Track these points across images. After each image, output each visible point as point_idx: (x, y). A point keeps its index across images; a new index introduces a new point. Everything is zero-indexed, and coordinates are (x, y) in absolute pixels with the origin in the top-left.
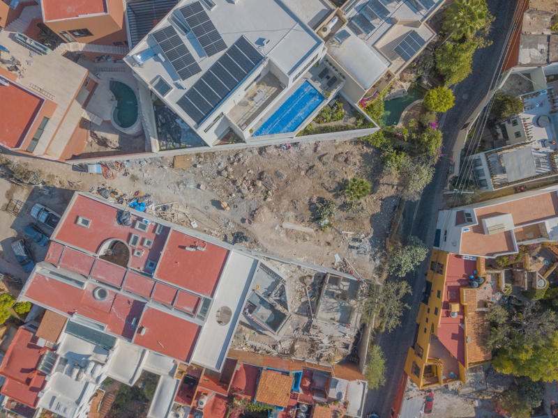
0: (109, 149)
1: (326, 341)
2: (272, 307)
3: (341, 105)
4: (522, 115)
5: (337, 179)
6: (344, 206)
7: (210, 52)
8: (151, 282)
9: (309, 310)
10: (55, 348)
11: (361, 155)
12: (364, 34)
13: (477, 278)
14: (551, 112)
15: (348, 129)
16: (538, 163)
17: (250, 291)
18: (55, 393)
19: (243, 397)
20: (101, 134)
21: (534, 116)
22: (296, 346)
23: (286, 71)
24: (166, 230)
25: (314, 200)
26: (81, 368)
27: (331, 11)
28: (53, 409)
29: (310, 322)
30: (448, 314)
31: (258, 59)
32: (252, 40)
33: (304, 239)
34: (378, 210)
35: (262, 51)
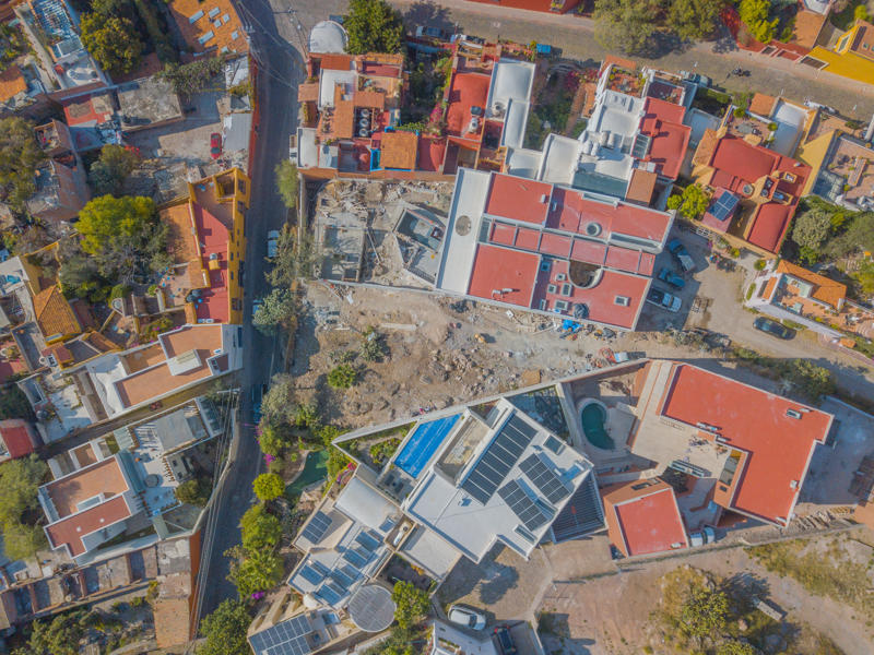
0: (610, 379)
1: (348, 205)
2: (415, 238)
3: (375, 461)
4: (176, 484)
5: (365, 384)
6: (353, 356)
7: (512, 484)
8: (543, 249)
9: (373, 237)
10: (636, 163)
11: (342, 415)
12: (366, 531)
13: (195, 301)
14: (144, 492)
15: (364, 437)
16: (150, 436)
17: (441, 250)
18: (630, 115)
19: (430, 135)
20: (619, 394)
21: (164, 485)
22: (380, 194)
23: (438, 477)
24: (535, 305)
25: (386, 359)
26: (605, 147)
27: (401, 549)
28: (629, 98)
29: (369, 224)
30: (220, 256)
31: (466, 485)
32: (475, 503)
33: (390, 315)
34: (312, 358)
35: (463, 493)
